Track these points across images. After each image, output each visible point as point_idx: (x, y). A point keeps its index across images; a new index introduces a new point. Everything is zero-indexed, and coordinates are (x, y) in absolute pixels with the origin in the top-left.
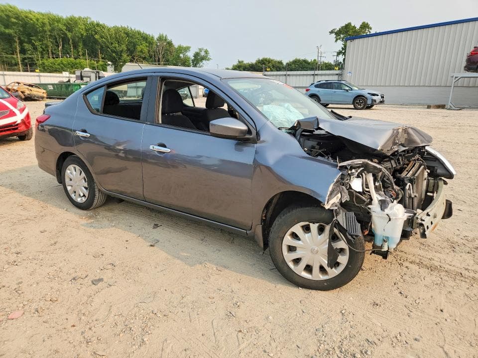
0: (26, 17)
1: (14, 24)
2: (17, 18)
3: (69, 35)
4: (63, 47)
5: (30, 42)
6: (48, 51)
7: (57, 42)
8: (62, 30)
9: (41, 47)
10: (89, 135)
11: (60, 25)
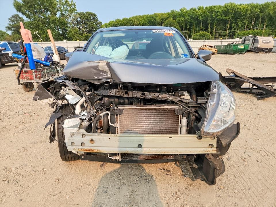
0: (238, 8)
1: (230, 13)
2: (232, 10)
3: (261, 15)
4: (255, 23)
5: (236, 22)
6: (245, 26)
7: (251, 21)
8: (257, 13)
9: (241, 25)
11: (257, 9)
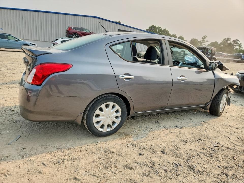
10: (133, 77)
